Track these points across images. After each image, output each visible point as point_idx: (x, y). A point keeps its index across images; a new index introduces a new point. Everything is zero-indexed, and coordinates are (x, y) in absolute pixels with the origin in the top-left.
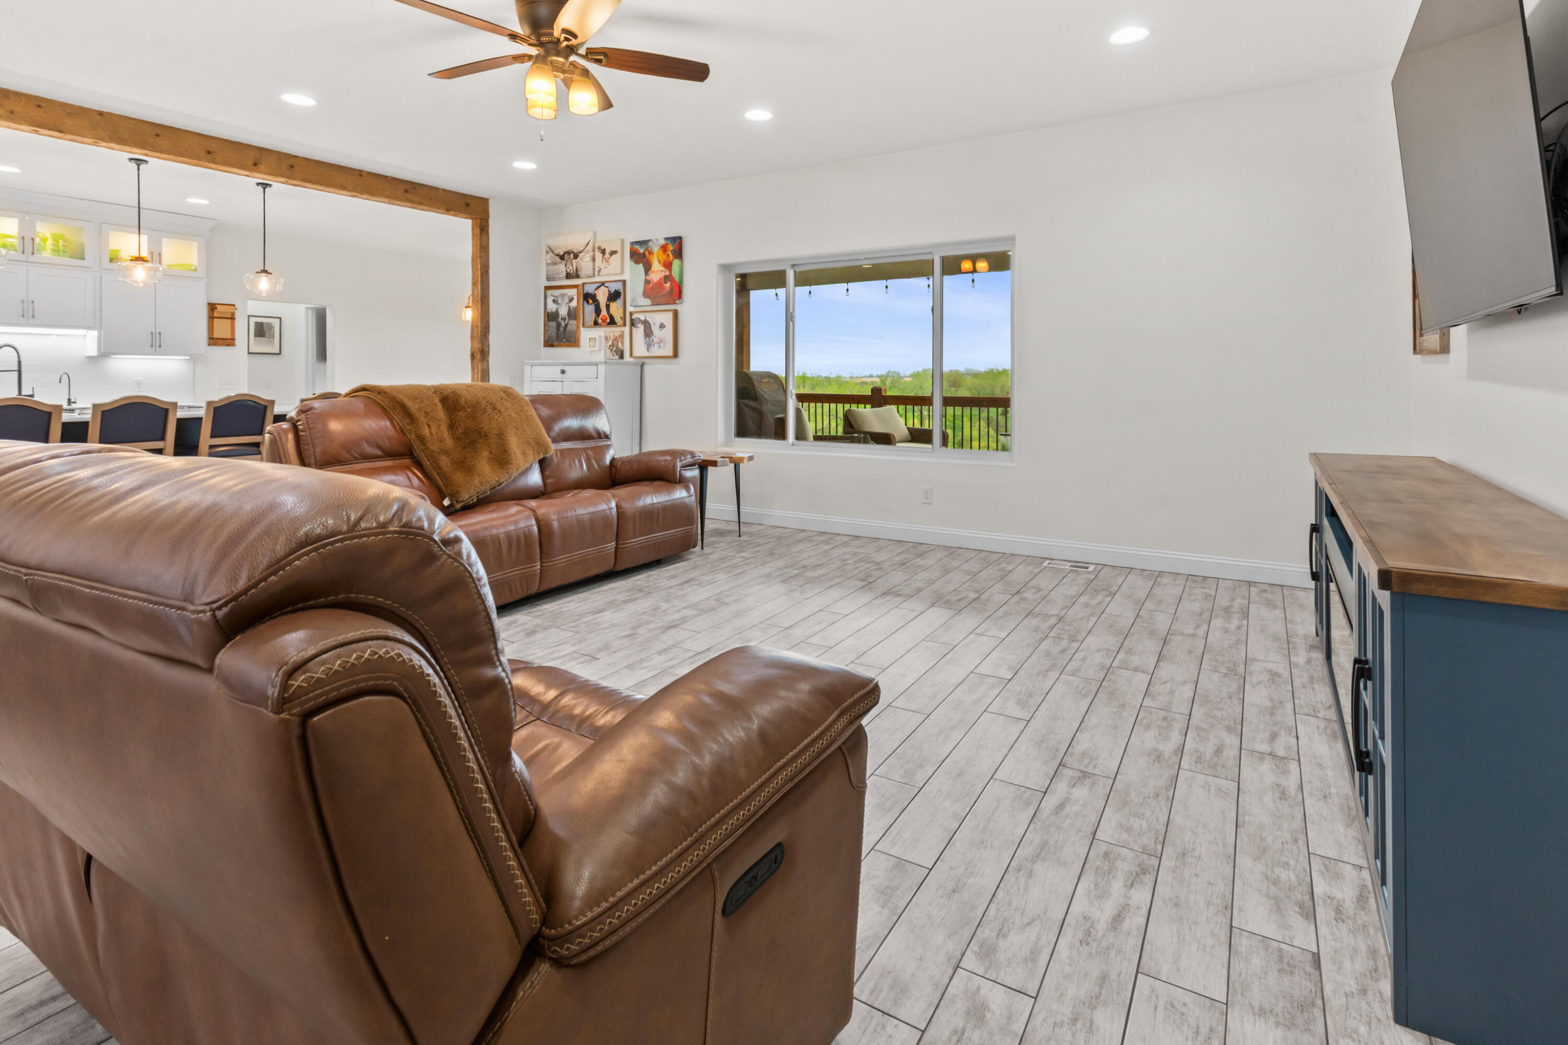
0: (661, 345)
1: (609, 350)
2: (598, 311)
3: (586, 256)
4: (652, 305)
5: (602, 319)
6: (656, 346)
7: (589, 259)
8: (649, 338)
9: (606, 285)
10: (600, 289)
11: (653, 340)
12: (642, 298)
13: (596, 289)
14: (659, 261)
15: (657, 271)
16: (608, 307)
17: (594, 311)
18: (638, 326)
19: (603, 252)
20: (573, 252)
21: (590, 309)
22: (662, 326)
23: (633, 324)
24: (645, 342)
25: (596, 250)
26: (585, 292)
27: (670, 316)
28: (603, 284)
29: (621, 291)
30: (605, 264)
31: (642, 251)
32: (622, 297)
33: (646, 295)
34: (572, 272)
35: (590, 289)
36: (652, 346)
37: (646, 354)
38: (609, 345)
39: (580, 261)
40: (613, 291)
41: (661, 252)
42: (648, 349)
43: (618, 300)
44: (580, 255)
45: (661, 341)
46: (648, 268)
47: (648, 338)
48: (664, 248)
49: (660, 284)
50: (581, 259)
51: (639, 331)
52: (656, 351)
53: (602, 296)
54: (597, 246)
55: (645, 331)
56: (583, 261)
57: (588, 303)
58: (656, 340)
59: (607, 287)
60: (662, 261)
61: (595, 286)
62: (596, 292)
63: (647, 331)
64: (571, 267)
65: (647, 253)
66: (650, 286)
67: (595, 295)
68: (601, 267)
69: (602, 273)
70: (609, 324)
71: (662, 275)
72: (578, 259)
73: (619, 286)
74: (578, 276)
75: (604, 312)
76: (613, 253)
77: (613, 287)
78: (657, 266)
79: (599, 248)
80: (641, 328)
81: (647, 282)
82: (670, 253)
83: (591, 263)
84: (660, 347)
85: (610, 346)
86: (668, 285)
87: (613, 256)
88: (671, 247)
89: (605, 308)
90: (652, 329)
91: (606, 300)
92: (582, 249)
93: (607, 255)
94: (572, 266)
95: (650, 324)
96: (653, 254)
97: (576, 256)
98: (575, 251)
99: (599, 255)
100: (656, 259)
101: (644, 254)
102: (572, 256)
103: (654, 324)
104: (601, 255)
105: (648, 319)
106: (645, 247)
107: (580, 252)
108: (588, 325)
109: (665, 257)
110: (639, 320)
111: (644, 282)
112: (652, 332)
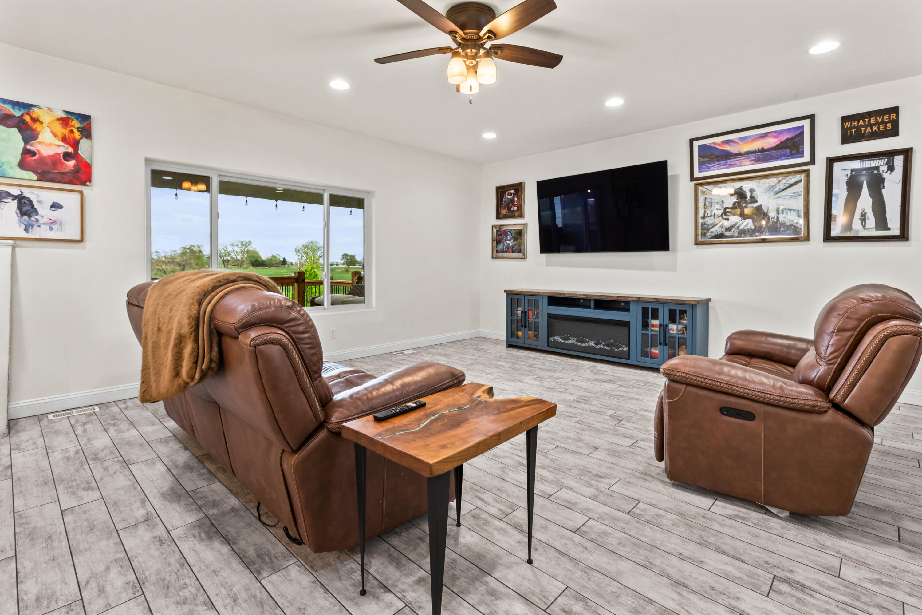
0: (53, 226)
4: (38, 180)
6: (45, 227)
8: (29, 216)
11: (37, 220)
12: (18, 169)
14: (53, 134)
15: (50, 144)
18: (6, 200)
24: (20, 221)
27: (77, 196)
31: (17, 113)
33: (22, 165)
36: (36, 227)
37: (25, 235)
41: (58, 125)
42: (26, 230)
45: (54, 222)
46: (29, 135)
47: (26, 217)
48: (65, 121)
49: (55, 160)
52: (43, 234)
55: (19, 208)
58: (41, 221)
60: (60, 135)
63: (25, 209)
65: (28, 118)
66: (36, 157)
71: (61, 150)
78: (47, 137)
80: (12, 204)
81: (26, 152)
82: (75, 130)
84: (51, 229)
86: (72, 163)
88: (77, 123)
90: (35, 207)
95: (31, 202)
96: (41, 123)
100: (46, 129)
101: (20, 120)
103: (39, 202)
105: (27, 195)
106: (26, 110)
109: (66, 132)
110: (9, 195)
111: (21, 151)
112: (36, 212)
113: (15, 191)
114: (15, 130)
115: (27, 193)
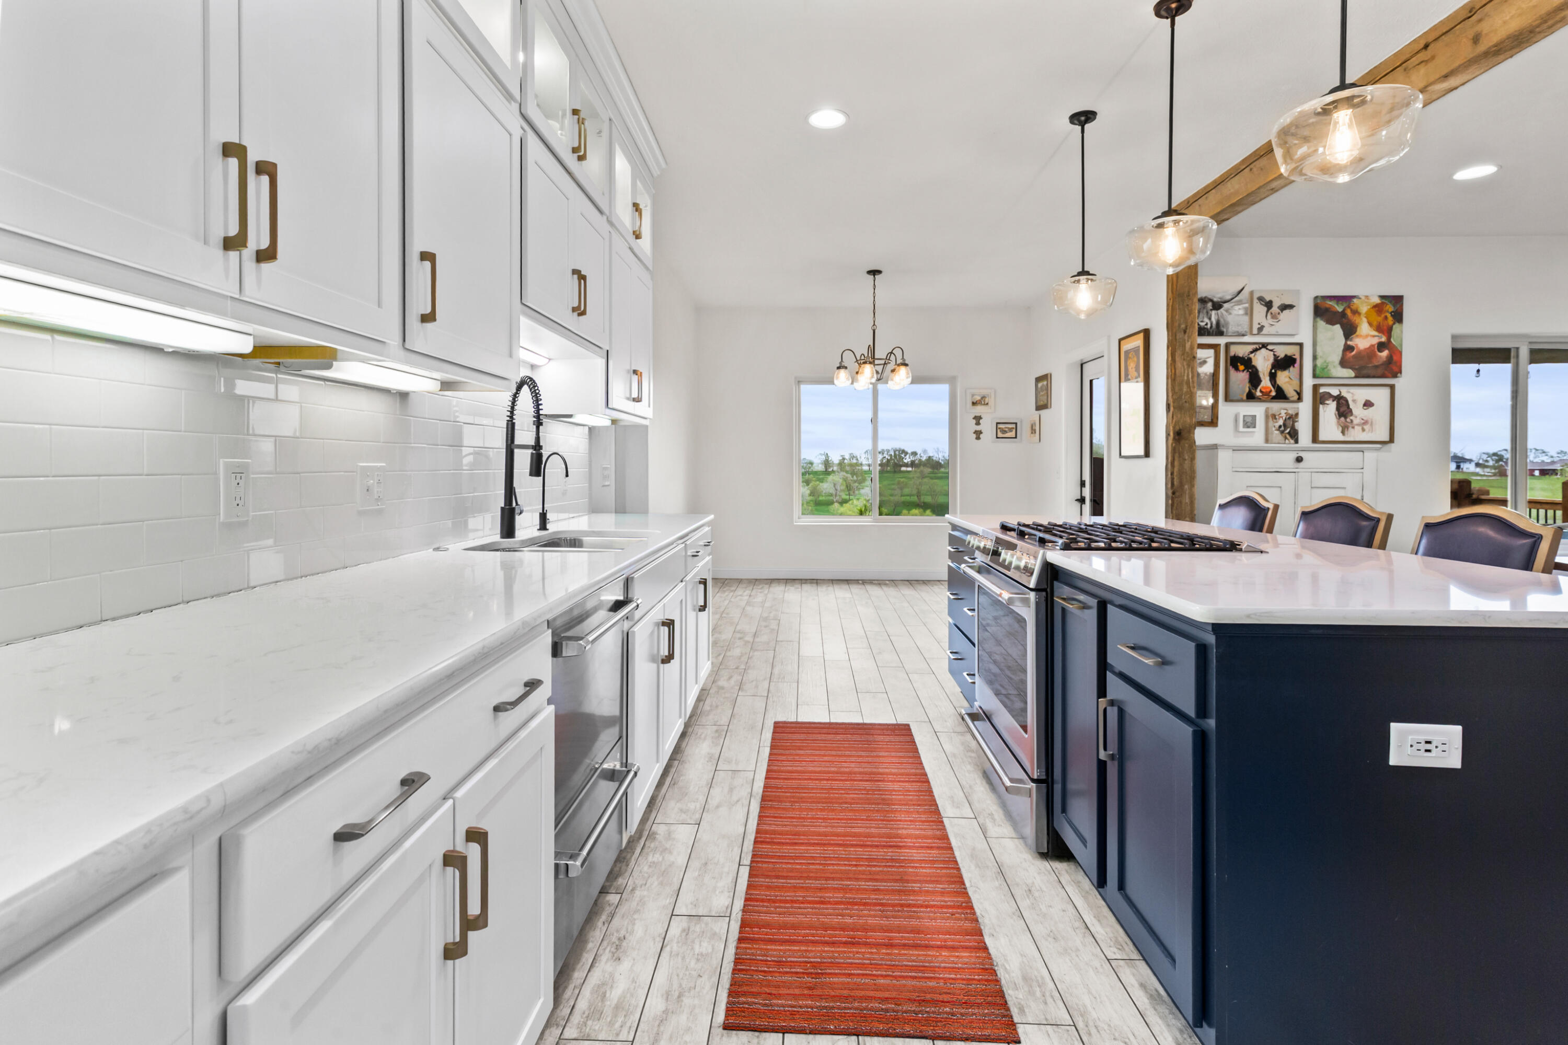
0: (1365, 427)
1: (1277, 432)
2: (1255, 379)
3: (1237, 308)
4: (1356, 377)
5: (1261, 391)
6: (1358, 428)
7: (1241, 312)
8: (1346, 418)
9: (1270, 347)
10: (1258, 353)
11: (1352, 421)
12: (1339, 368)
13: (1252, 352)
14: (1370, 324)
15: (1367, 336)
16: (1273, 377)
17: (1247, 380)
18: (1327, 402)
19: (1269, 305)
20: (1211, 300)
21: (1240, 378)
22: (1368, 404)
23: (1319, 399)
24: (1339, 423)
25: (1255, 301)
26: (1232, 354)
27: (1386, 392)
28: (1264, 346)
29: (1297, 357)
30: (1270, 321)
31: (1340, 309)
32: (1297, 365)
33: (1344, 363)
34: (1209, 326)
35: (1241, 351)
36: (1350, 429)
37: (1341, 438)
38: (1277, 425)
39: (1224, 313)
40: (1282, 355)
41: (1374, 315)
42: (1343, 433)
43: (1292, 368)
44: (1226, 306)
45: (1366, 423)
46: (1350, 331)
47: (1342, 419)
48: (1379, 309)
49: (1370, 354)
50: (1227, 311)
51: (1329, 412)
52: (1356, 434)
53: (1263, 362)
54: (1256, 296)
55: (1338, 409)
56: (1230, 314)
57: (1237, 369)
58: (1356, 421)
59: (1271, 350)
60: (1375, 323)
61: (1250, 348)
62: (1252, 356)
63: (1342, 409)
64: (1206, 320)
65: (1348, 312)
66: (1354, 353)
67: (1250, 360)
68: (1264, 323)
69: (1265, 331)
70: (1274, 398)
71: (1375, 341)
72: (1222, 310)
73: (1292, 351)
74: (1220, 333)
75: (1266, 382)
76: (1285, 307)
77: (1282, 352)
78: (1364, 328)
79: (1261, 299)
80: (1332, 406)
81: (1348, 348)
82: (1389, 315)
83: (1247, 318)
84: (1363, 430)
85: (1280, 427)
86: (1385, 354)
87: (1286, 312)
88: (1390, 308)
89: (1268, 378)
90: (1351, 407)
91: (1270, 367)
92: (1228, 297)
93: (1275, 309)
94: (1210, 319)
95: (1347, 401)
96: (1359, 314)
97: (1217, 306)
98: (1215, 300)
99: (1259, 310)
100: (1365, 320)
101: (1343, 314)
102: (1210, 305)
103: (1354, 401)
104: (1265, 309)
105: (1344, 394)
106: (1345, 305)
107: (1226, 302)
108: (1239, 397)
109: (1380, 319)
110: (1329, 395)
111: (1342, 348)
112: (1351, 411)
113: (1335, 392)
114: (1337, 329)
115: (1345, 392)
